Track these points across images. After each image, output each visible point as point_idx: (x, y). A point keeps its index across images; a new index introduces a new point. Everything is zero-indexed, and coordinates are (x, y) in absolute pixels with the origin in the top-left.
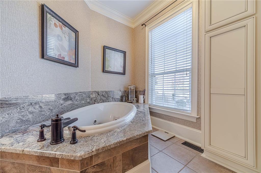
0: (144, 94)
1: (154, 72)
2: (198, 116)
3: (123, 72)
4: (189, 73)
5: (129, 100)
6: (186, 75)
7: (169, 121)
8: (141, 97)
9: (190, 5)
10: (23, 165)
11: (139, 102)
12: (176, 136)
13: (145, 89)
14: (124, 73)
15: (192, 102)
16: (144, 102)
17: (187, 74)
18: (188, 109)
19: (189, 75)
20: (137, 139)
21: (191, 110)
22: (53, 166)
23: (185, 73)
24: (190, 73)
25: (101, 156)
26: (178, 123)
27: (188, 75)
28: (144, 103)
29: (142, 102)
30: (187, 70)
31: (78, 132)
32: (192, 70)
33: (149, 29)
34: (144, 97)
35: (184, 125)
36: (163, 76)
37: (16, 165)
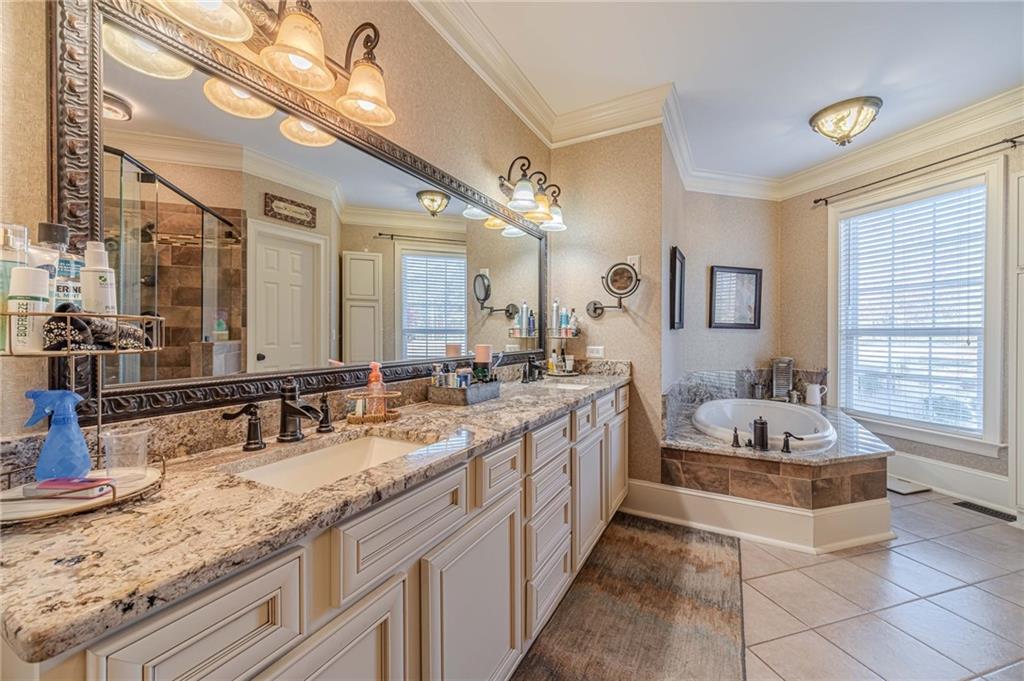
0: (823, 382)
1: (855, 327)
2: (1003, 443)
3: (753, 323)
4: (976, 338)
5: (774, 395)
6: (966, 344)
7: (913, 453)
8: (814, 391)
9: (979, 178)
10: (726, 470)
11: (808, 402)
12: (934, 488)
13: (826, 369)
14: (756, 325)
15: (984, 409)
16: (824, 402)
17: (968, 342)
18: (975, 426)
19: (976, 344)
20: (870, 461)
21: (981, 427)
22: (770, 473)
23: (966, 338)
24: (979, 340)
25: (830, 470)
26: (940, 458)
27: (972, 344)
28: (823, 404)
29: (819, 402)
30: (969, 332)
31: (790, 439)
32: (985, 333)
33: (842, 212)
34: (822, 390)
35: (961, 463)
36: (890, 340)
37: (715, 470)
